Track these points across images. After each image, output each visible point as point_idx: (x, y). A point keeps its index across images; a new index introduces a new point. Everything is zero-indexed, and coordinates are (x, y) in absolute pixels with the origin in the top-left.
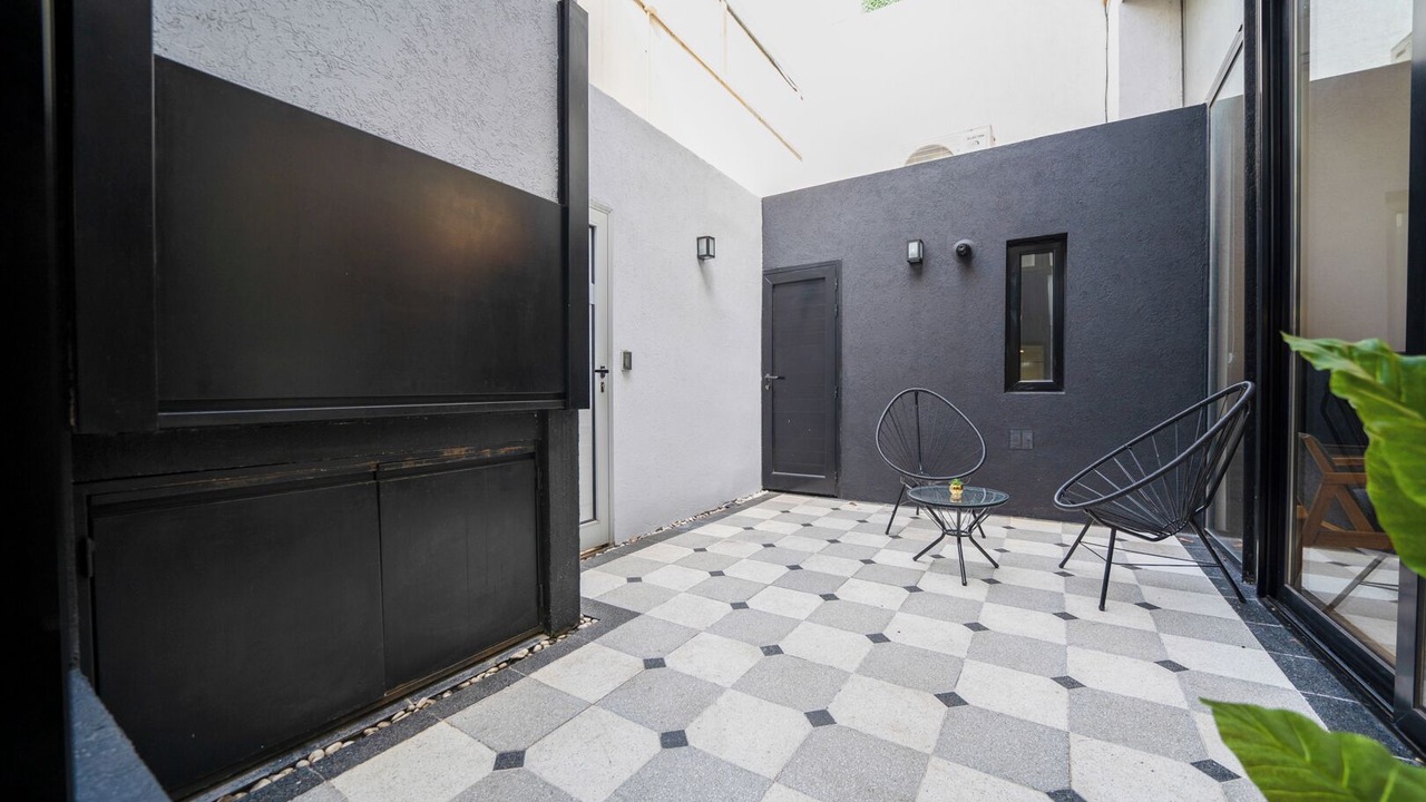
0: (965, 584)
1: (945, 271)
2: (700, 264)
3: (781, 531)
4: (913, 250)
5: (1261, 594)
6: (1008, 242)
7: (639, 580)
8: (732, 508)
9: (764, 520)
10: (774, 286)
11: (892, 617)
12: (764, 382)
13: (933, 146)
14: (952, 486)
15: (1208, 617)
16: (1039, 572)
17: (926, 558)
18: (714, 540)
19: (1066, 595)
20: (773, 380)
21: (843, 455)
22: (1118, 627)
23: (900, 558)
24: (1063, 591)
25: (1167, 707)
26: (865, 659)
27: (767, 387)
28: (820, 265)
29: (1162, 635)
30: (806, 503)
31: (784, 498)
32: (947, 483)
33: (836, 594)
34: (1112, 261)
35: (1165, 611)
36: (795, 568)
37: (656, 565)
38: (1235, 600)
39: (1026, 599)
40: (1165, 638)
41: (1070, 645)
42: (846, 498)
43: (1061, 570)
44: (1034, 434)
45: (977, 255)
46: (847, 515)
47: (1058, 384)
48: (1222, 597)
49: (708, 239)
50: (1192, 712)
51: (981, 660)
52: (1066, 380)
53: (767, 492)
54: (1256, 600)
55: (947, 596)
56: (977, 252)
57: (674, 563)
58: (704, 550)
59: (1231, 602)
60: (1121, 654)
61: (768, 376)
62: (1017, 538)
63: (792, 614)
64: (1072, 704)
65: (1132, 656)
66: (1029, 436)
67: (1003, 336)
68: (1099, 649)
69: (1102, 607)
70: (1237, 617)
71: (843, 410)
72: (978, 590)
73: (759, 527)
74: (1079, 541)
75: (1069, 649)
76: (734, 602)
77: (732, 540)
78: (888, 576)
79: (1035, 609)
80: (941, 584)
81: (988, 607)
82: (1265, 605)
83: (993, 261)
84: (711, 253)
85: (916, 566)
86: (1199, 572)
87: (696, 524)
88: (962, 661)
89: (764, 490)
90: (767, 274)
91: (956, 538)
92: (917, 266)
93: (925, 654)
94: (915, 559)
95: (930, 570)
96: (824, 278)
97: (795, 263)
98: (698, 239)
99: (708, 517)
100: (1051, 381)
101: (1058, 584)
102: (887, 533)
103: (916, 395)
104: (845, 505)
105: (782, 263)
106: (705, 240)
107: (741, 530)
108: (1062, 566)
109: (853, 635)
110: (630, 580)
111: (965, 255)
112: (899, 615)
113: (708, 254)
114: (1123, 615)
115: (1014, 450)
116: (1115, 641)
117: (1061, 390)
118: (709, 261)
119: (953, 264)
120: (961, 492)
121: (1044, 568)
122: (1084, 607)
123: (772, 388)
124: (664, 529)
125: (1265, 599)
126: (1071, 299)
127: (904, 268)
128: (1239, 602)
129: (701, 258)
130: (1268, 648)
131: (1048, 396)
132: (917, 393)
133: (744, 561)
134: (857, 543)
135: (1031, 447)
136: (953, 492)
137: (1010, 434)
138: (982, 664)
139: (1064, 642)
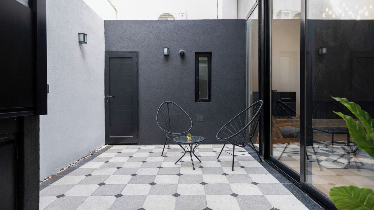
0: (194, 170)
1: (176, 60)
2: (80, 45)
3: (121, 161)
4: (166, 51)
5: (265, 159)
6: (195, 52)
7: (63, 195)
8: (94, 155)
9: (112, 158)
10: (110, 58)
11: (177, 187)
12: (106, 98)
13: (168, 14)
14: (188, 136)
15: (256, 167)
16: (213, 162)
17: (179, 163)
18: (94, 170)
19: (223, 168)
20: (110, 97)
21: (140, 127)
22: (239, 175)
23: (169, 164)
24: (221, 167)
25: (259, 196)
26: (176, 204)
27: (107, 101)
28: (131, 52)
29: (249, 175)
30: (126, 148)
31: (116, 147)
32: (186, 135)
33: (154, 182)
34: (224, 62)
35: (247, 167)
36: (134, 175)
37: (69, 187)
38: (260, 162)
39: (212, 171)
40: (250, 175)
41: (230, 183)
42: (142, 144)
43: (218, 160)
44: (203, 116)
45: (186, 56)
46: (144, 151)
47: (209, 100)
48: (257, 161)
49: (84, 35)
50: (265, 195)
51: (210, 194)
52: (212, 99)
53: (107, 145)
54: (264, 160)
55: (191, 175)
56: (186, 55)
57: (79, 184)
58: (90, 175)
59: (259, 162)
60: (243, 183)
61: (108, 96)
62: (202, 151)
63: (142, 194)
64: (239, 202)
65: (245, 183)
66: (202, 117)
67: (194, 84)
68: (237, 183)
69: (233, 170)
70: (262, 166)
71: (140, 109)
72: (198, 171)
73: (111, 161)
74: (222, 150)
75: (231, 184)
76: (115, 195)
77: (101, 168)
78: (169, 172)
79: (216, 174)
80: (187, 171)
81: (204, 176)
82: (266, 161)
83: (191, 57)
84: (86, 41)
85: (177, 166)
86: (249, 155)
87: (80, 164)
88: (205, 196)
89: (106, 144)
90: (107, 53)
91: (190, 154)
92: (167, 57)
93: (193, 197)
94: (175, 164)
95: (182, 166)
96: (132, 57)
97: (120, 50)
98: (79, 34)
99: (84, 160)
100: (207, 99)
101: (218, 165)
102: (162, 156)
103: (168, 104)
104: (142, 147)
105: (114, 49)
106: (83, 35)
107: (103, 163)
108: (218, 159)
109: (168, 196)
110: (58, 197)
111: (182, 55)
112: (179, 185)
113: (84, 41)
114: (238, 171)
115: (198, 122)
116: (239, 179)
117: (210, 102)
118: (84, 45)
119: (179, 58)
120: (190, 138)
121: (213, 160)
122: (228, 170)
123: (109, 101)
124: (65, 169)
125: (266, 160)
126: (213, 73)
127: (162, 57)
128: (261, 162)
129: (80, 43)
130: (271, 173)
131: (207, 104)
132: (168, 103)
133: (112, 176)
134: (153, 161)
135: (203, 120)
136: (188, 138)
137: (196, 116)
138: (211, 195)
139: (228, 183)
